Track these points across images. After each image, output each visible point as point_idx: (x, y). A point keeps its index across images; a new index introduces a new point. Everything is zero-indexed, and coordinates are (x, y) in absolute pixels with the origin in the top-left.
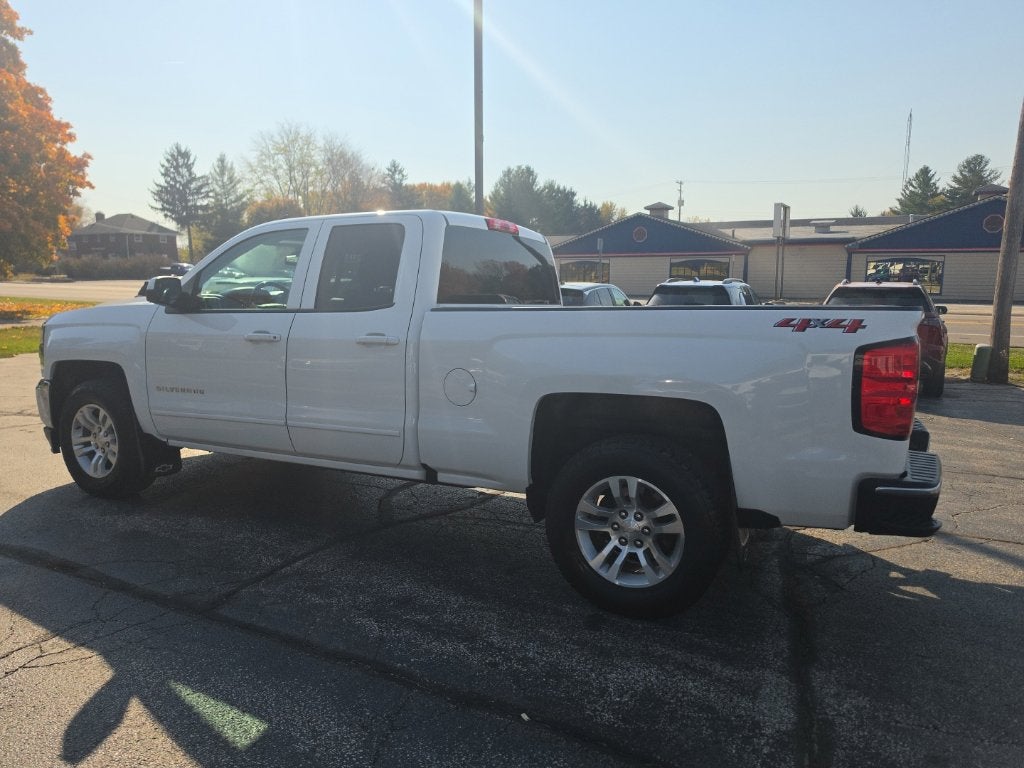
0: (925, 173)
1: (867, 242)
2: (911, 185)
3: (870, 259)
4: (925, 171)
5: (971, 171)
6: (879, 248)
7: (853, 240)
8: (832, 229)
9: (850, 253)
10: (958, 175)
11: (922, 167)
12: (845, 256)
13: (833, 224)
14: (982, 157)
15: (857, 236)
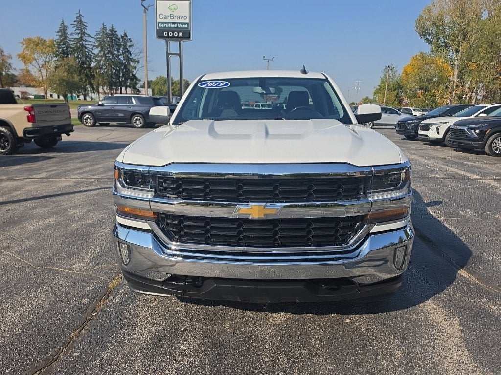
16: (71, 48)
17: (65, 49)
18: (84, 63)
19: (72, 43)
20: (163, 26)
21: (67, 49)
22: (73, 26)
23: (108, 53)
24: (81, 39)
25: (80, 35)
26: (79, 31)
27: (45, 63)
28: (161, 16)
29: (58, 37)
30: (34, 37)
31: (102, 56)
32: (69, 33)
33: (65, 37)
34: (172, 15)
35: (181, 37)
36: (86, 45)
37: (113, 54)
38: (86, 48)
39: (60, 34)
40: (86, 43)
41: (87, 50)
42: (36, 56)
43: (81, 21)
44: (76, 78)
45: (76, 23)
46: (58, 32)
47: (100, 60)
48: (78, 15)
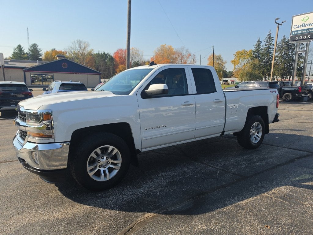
0: (19, 47)
1: (30, 69)
2: (16, 50)
3: (31, 74)
4: (20, 46)
5: (33, 48)
6: (34, 71)
7: (25, 68)
8: (9, 63)
9: (25, 72)
10: (30, 49)
11: (18, 45)
12: (23, 73)
13: (10, 62)
14: (36, 44)
15: (27, 67)
16: (261, 54)
17: (257, 55)
18: (267, 62)
19: (262, 51)
20: (295, 33)
21: (259, 55)
22: (265, 41)
23: (284, 55)
24: (268, 48)
25: (268, 46)
26: (267, 44)
27: (245, 64)
28: (295, 27)
29: (255, 48)
30: (241, 50)
31: (279, 57)
32: (262, 45)
33: (259, 48)
34: (304, 24)
35: (309, 39)
36: (271, 51)
37: (288, 55)
38: (270, 53)
39: (256, 47)
40: (271, 50)
41: (270, 54)
42: (240, 61)
43: (270, 36)
44: (257, 72)
45: (266, 39)
46: (255, 45)
47: (278, 60)
48: (269, 34)
